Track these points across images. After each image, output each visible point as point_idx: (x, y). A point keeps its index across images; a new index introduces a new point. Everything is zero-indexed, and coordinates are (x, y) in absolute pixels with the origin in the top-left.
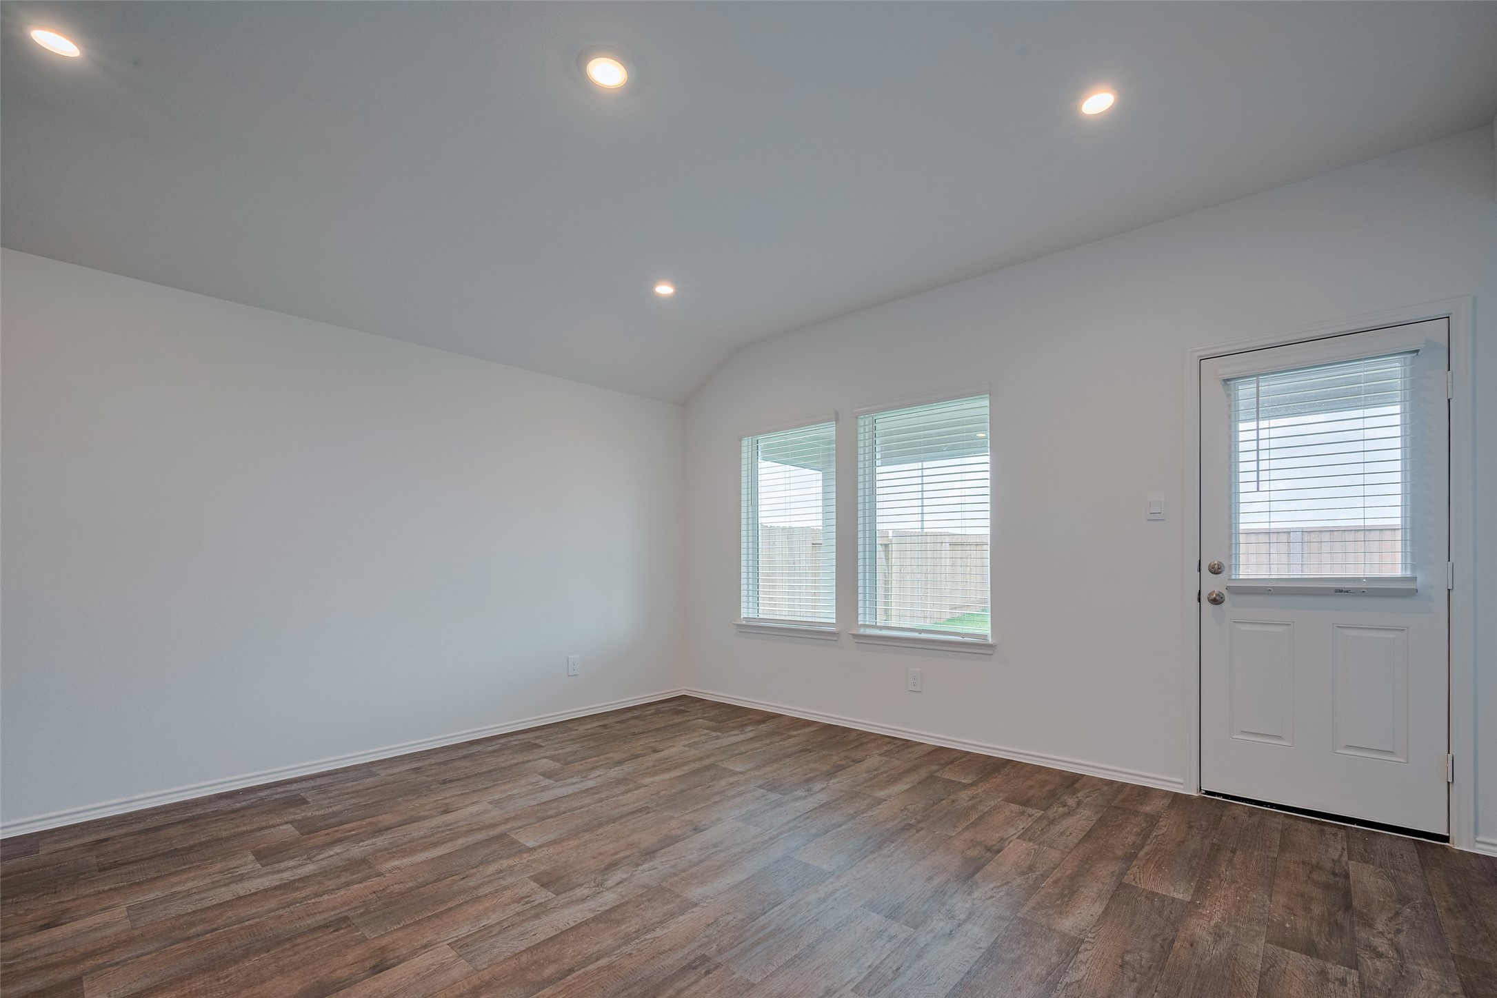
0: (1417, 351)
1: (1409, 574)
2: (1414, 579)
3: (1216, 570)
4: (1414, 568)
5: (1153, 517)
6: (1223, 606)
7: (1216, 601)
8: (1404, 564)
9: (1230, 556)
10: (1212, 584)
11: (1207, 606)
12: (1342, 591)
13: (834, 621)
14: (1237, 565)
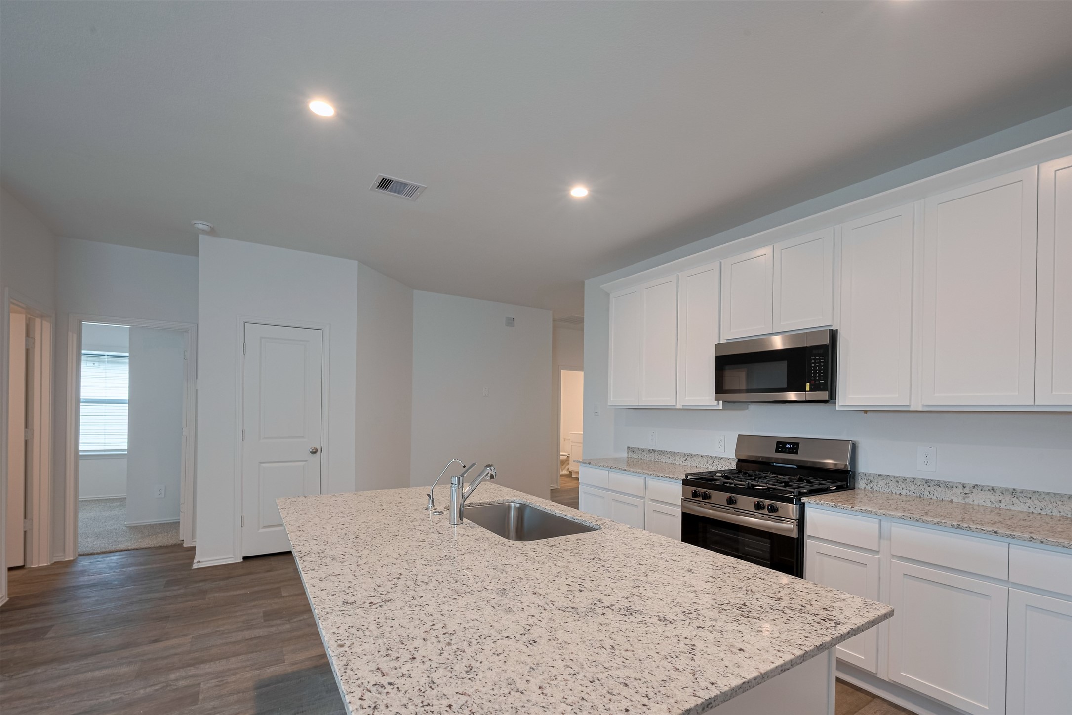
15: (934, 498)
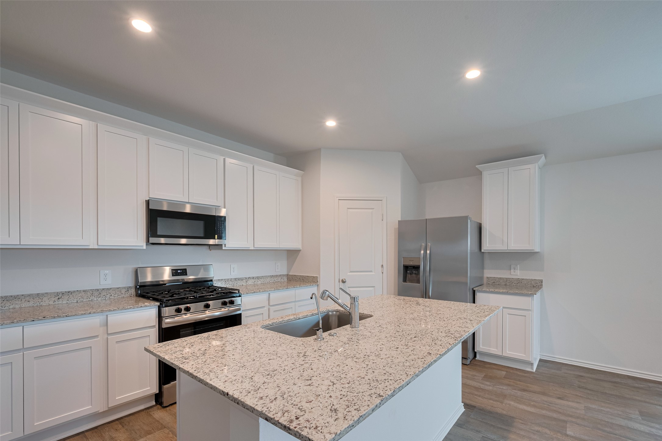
15: (238, 285)
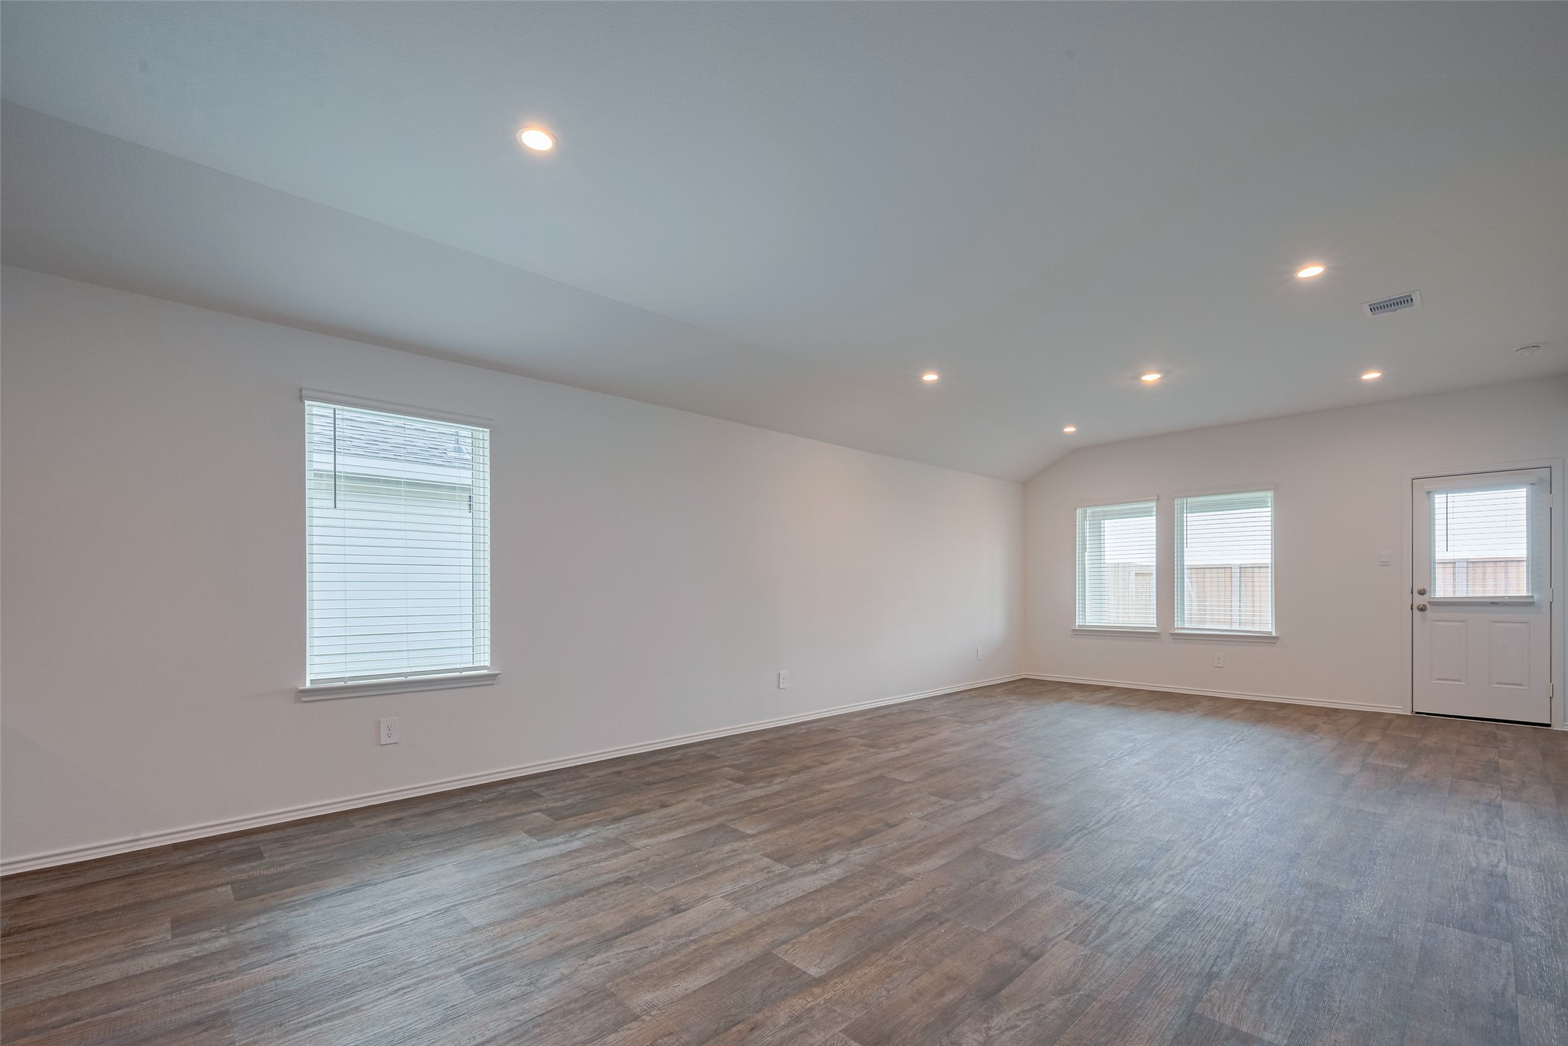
0: (1534, 484)
1: (1530, 594)
2: (1532, 597)
3: (1422, 593)
4: (1533, 591)
5: (1382, 564)
6: (1426, 612)
7: (1422, 609)
8: (1528, 590)
9: (1430, 585)
10: (1419, 600)
11: (1416, 613)
12: (1494, 603)
13: (1155, 626)
14: (1435, 590)
